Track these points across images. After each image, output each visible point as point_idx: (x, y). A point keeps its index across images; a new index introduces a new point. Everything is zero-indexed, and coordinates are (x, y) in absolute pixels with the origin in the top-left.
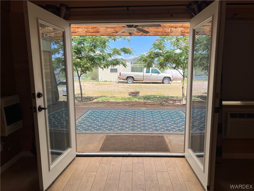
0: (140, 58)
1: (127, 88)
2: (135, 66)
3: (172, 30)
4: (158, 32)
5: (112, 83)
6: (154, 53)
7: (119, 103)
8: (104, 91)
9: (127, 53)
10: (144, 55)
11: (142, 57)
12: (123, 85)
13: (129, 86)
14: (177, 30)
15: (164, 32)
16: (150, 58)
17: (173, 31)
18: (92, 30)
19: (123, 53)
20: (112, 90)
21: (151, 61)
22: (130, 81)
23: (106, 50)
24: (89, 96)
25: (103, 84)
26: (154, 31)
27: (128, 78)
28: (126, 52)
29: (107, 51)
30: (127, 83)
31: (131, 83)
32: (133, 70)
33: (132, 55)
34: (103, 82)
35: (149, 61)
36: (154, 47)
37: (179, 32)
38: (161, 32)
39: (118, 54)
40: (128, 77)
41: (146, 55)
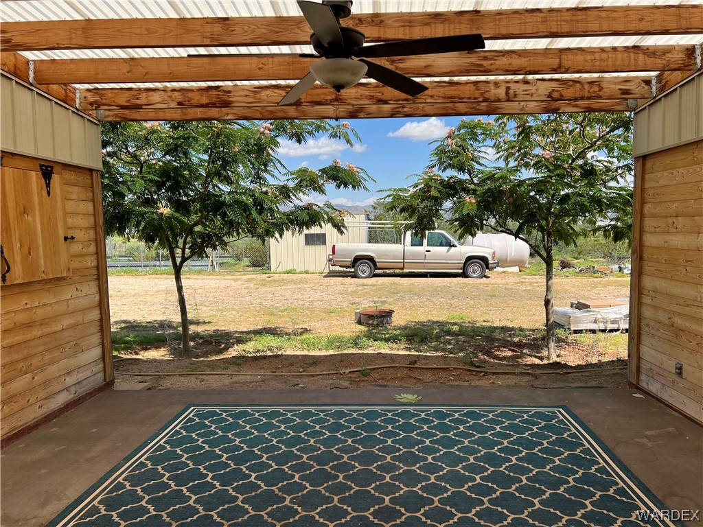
0: (390, 199)
1: (354, 293)
2: (380, 224)
3: (511, 92)
4: (456, 100)
5: (309, 276)
6: (440, 183)
7: (315, 361)
8: (276, 308)
9: (346, 186)
10: (405, 189)
11: (397, 198)
12: (342, 284)
13: (360, 288)
14: (534, 91)
15: (481, 100)
16: (427, 198)
17: (515, 95)
18: (202, 96)
19: (330, 186)
20: (303, 305)
21: (431, 210)
22: (363, 272)
23: (273, 176)
24: (223, 328)
25: (283, 280)
26: (440, 94)
27: (359, 263)
28: (341, 182)
29: (276, 178)
30: (354, 276)
31: (368, 277)
32: (373, 237)
33: (361, 190)
34: (282, 275)
35: (423, 208)
36: (441, 162)
37: (540, 96)
38: (469, 98)
39: (315, 189)
40: (358, 260)
41: (412, 190)
